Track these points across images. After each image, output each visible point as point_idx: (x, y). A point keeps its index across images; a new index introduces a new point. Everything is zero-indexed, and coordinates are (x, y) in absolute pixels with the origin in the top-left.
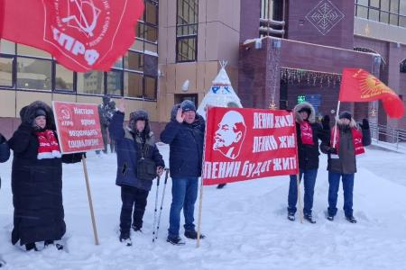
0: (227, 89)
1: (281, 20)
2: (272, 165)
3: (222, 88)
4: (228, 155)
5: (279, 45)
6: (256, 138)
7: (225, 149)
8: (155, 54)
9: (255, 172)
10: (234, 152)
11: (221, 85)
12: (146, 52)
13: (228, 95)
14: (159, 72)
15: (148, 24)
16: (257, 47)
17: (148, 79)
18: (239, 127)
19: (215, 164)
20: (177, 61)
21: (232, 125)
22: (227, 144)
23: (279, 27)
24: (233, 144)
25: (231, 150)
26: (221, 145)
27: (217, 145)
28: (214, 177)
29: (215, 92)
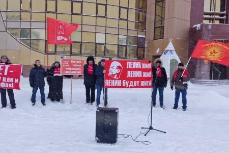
0: (171, 52)
1: (224, 11)
2: (140, 83)
3: (169, 52)
4: (115, 77)
5: (210, 27)
6: (128, 72)
7: (114, 75)
8: (144, 37)
9: (130, 86)
10: (118, 76)
11: (169, 50)
12: (139, 36)
13: (172, 55)
14: (146, 45)
15: (140, 22)
16: (197, 29)
17: (139, 49)
18: (119, 67)
19: (110, 80)
20: (154, 39)
21: (116, 67)
22: (114, 73)
23: (223, 15)
24: (117, 74)
25: (116, 75)
26: (112, 74)
27: (110, 74)
28: (109, 85)
29: (165, 54)
